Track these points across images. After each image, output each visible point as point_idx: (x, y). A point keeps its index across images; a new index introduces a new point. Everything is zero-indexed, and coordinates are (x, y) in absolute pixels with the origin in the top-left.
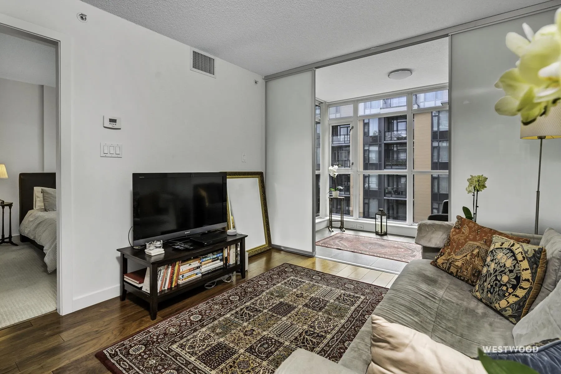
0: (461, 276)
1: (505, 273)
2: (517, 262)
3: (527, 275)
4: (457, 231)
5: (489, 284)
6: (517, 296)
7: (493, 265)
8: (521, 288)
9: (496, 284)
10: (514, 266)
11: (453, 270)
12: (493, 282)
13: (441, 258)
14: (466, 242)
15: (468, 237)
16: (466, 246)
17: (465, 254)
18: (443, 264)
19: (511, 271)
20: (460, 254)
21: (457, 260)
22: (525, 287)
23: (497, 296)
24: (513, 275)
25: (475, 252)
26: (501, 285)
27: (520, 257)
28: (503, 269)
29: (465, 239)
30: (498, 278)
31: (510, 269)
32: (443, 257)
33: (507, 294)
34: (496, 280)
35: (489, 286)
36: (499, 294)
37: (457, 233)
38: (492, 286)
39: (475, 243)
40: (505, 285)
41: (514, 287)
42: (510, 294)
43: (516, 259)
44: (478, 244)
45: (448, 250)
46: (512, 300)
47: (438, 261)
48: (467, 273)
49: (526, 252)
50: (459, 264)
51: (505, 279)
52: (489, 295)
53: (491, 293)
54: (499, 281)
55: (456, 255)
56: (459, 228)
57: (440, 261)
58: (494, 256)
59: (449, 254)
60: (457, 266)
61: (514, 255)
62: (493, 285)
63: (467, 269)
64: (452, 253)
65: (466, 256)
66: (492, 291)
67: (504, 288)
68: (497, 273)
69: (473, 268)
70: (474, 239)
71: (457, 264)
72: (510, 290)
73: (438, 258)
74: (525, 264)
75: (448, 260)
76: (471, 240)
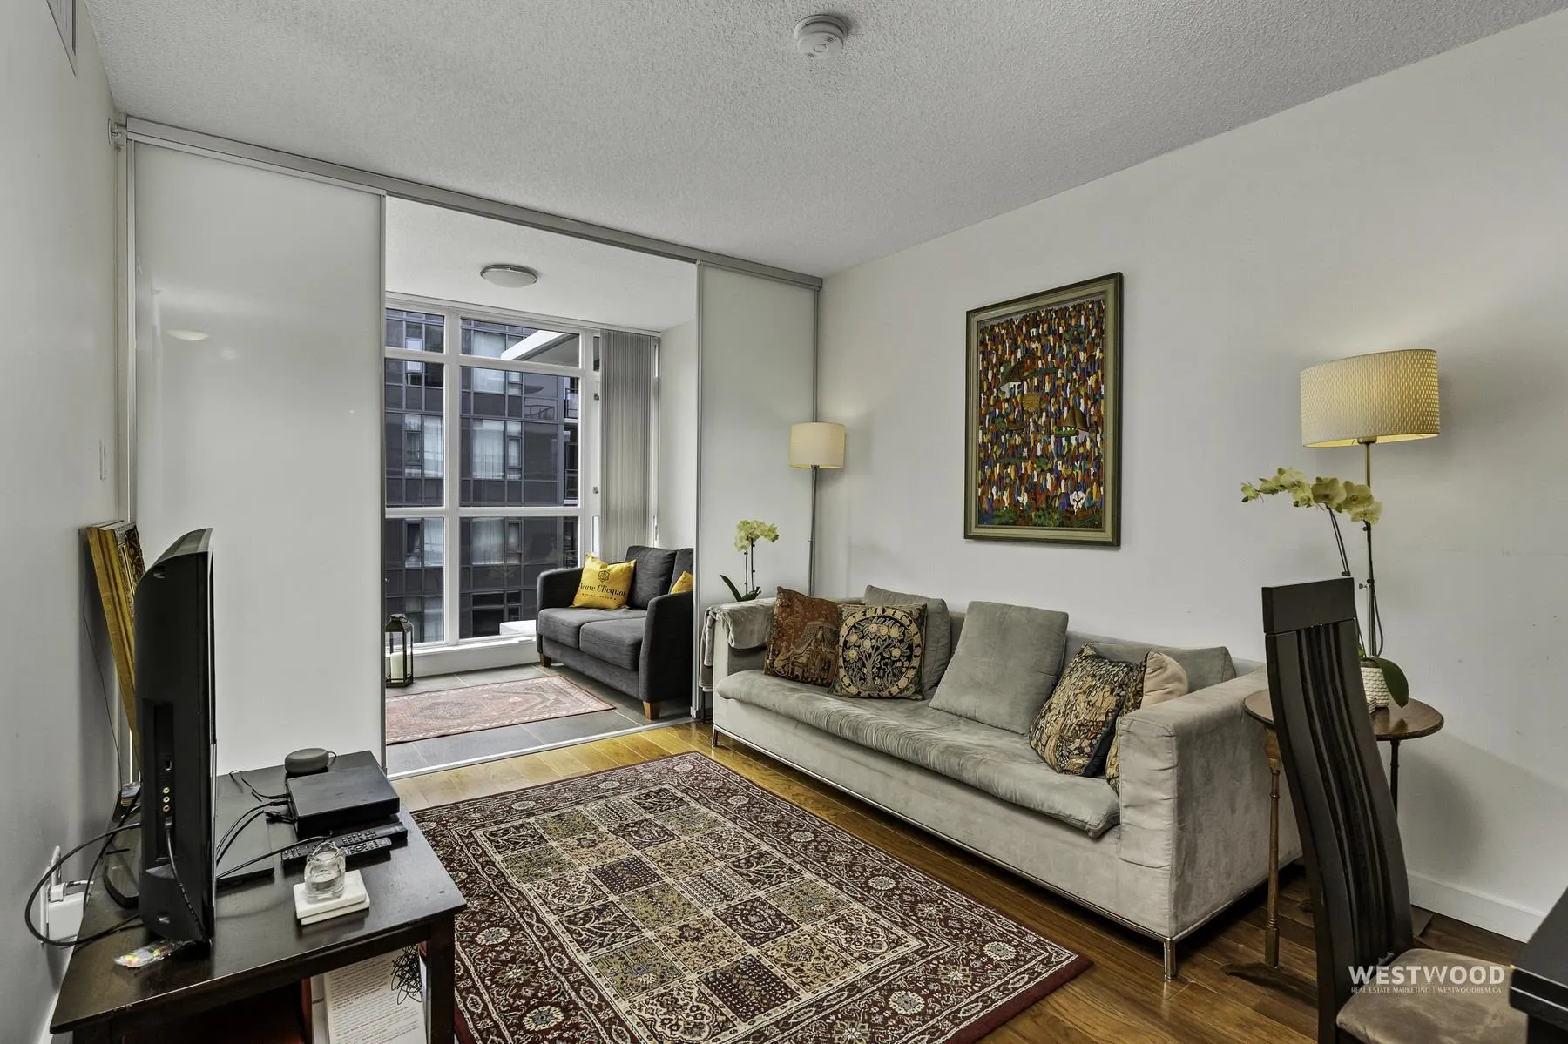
0: (808, 677)
1: (894, 646)
2: (906, 628)
3: (917, 640)
4: (788, 610)
5: (873, 668)
6: (914, 668)
7: (867, 644)
8: (916, 656)
9: (886, 664)
10: (904, 634)
11: (798, 671)
12: (880, 662)
13: (777, 659)
14: (805, 624)
15: (805, 617)
16: (807, 630)
17: (809, 642)
18: (783, 667)
19: (901, 641)
20: (803, 644)
21: (800, 655)
22: (918, 654)
23: (891, 678)
24: (904, 645)
25: (818, 636)
26: (894, 662)
27: (906, 621)
28: (888, 642)
29: (802, 620)
30: (885, 655)
31: (899, 638)
32: (781, 657)
33: (904, 670)
34: (883, 658)
35: (875, 670)
36: (894, 675)
37: (789, 615)
38: (879, 669)
39: (815, 623)
40: (899, 660)
41: (909, 659)
42: (907, 668)
43: (902, 625)
44: (818, 623)
45: (785, 644)
46: (911, 673)
47: (775, 665)
48: (814, 671)
49: (911, 614)
50: (803, 660)
51: (896, 653)
52: (878, 681)
53: (879, 677)
54: (889, 659)
55: (797, 648)
56: (789, 606)
57: (778, 664)
58: (862, 631)
59: (788, 650)
60: (802, 663)
61: (896, 621)
62: (881, 667)
63: (814, 665)
64: (792, 647)
65: (810, 645)
66: (881, 674)
67: (899, 664)
68: (881, 650)
69: (822, 659)
70: (813, 619)
71: (800, 660)
72: (906, 664)
73: (774, 660)
74: (914, 628)
75: (789, 659)
76: (809, 620)
